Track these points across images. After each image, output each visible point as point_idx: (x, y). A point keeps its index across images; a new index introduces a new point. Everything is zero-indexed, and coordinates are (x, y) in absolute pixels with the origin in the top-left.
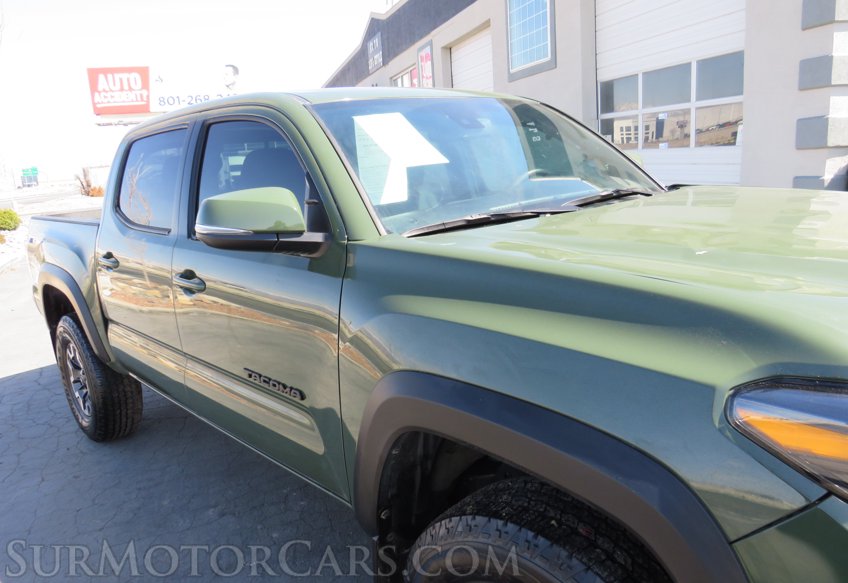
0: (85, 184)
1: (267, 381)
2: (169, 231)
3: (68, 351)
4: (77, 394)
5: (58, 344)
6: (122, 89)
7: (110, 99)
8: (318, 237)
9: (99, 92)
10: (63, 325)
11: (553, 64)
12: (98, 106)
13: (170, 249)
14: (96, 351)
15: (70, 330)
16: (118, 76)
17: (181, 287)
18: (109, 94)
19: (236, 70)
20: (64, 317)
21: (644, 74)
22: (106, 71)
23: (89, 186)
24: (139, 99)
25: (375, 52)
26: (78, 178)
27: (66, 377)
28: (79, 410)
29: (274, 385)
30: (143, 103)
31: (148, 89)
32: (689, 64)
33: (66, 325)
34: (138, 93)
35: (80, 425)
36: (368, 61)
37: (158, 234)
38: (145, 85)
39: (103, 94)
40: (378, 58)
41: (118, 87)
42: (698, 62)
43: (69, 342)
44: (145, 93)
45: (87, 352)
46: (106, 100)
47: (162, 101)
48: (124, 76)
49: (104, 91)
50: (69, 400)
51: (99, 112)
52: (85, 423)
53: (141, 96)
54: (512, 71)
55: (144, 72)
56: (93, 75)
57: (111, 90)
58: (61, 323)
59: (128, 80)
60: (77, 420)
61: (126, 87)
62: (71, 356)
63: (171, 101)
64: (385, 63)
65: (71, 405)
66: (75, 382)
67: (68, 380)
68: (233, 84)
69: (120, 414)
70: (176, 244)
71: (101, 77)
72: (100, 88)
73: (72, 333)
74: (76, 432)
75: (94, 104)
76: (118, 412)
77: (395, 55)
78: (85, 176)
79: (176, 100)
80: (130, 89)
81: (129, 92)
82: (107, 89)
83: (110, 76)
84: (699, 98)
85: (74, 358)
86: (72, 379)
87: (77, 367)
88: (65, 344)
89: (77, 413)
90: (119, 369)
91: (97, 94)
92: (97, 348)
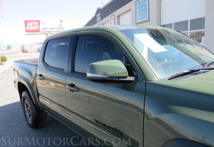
0: (23, 49)
1: (105, 126)
2: (64, 70)
3: (25, 101)
4: (27, 114)
5: (22, 99)
6: (33, 26)
7: (30, 28)
8: (132, 79)
9: (27, 27)
10: (24, 94)
11: (148, 20)
12: (27, 30)
13: (64, 76)
14: (35, 103)
15: (27, 96)
16: (32, 23)
17: (69, 89)
18: (30, 27)
19: (62, 21)
20: (24, 92)
21: (174, 23)
22: (29, 21)
23: (24, 50)
24: (37, 28)
25: (99, 17)
26: (21, 48)
27: (24, 108)
28: (28, 119)
29: (108, 128)
30: (38, 29)
31: (39, 26)
32: (188, 21)
33: (25, 94)
34: (37, 27)
35: (28, 123)
36: (97, 19)
37: (59, 71)
38: (39, 25)
39: (28, 27)
40: (99, 18)
41: (32, 25)
42: (190, 20)
43: (26, 99)
44: (39, 27)
45: (32, 103)
46: (29, 28)
47: (43, 29)
48: (34, 23)
49: (28, 26)
50: (25, 115)
51: (27, 31)
52: (30, 123)
53: (38, 27)
54: (137, 22)
55: (38, 22)
56: (26, 22)
57: (30, 26)
58: (23, 93)
59: (35, 23)
60: (27, 121)
61: (34, 25)
62: (26, 103)
63: (45, 29)
64: (101, 20)
65: (25, 117)
66: (27, 110)
67: (25, 109)
68: (61, 25)
69: (41, 121)
70: (67, 74)
71: (28, 23)
72: (27, 25)
73: (27, 97)
74: (26, 125)
75: (26, 29)
76: (40, 121)
77: (104, 18)
78: (23, 47)
79: (47, 29)
80: (35, 26)
81: (35, 27)
82: (29, 26)
83: (30, 23)
84: (190, 30)
85: (27, 103)
86: (26, 109)
87: (27, 106)
88: (24, 99)
89: (27, 119)
90: (42, 108)
91: (26, 27)
92: (35, 102)
